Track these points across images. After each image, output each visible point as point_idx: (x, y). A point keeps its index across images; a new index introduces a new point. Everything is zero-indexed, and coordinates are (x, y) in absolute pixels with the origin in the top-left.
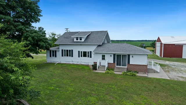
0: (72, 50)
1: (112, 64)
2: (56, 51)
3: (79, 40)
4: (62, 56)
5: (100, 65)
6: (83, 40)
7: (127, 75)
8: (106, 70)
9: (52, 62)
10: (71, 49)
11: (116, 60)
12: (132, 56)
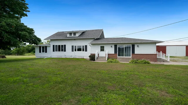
0: (65, 46)
1: (113, 54)
2: (46, 47)
3: (73, 35)
4: (54, 51)
5: (98, 56)
6: (77, 35)
7: (137, 63)
8: (107, 60)
9: (42, 57)
10: (63, 44)
11: (117, 51)
12: (138, 46)
